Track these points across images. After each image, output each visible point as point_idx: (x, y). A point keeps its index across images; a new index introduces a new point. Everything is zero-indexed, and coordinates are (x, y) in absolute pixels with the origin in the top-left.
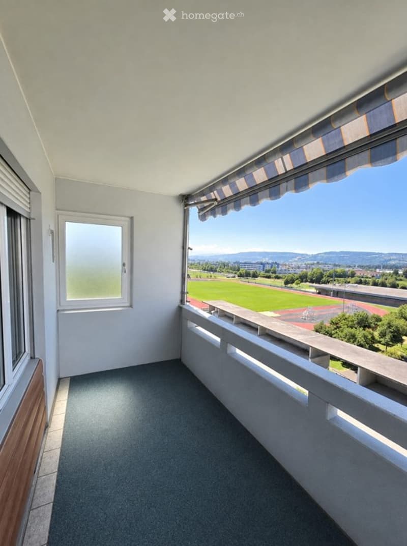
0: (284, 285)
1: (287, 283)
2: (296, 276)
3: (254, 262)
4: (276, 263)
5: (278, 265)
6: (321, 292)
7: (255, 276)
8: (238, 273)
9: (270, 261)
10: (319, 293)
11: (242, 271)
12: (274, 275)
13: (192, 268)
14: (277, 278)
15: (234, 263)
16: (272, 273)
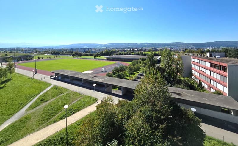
0: (94, 58)
1: (95, 57)
2: (99, 53)
3: (79, 48)
4: (90, 48)
5: (91, 49)
6: (109, 59)
7: (81, 55)
8: (72, 54)
9: (88, 48)
10: (108, 60)
11: (74, 53)
12: (89, 54)
13: (45, 54)
14: (91, 55)
15: (70, 49)
16: (89, 53)
